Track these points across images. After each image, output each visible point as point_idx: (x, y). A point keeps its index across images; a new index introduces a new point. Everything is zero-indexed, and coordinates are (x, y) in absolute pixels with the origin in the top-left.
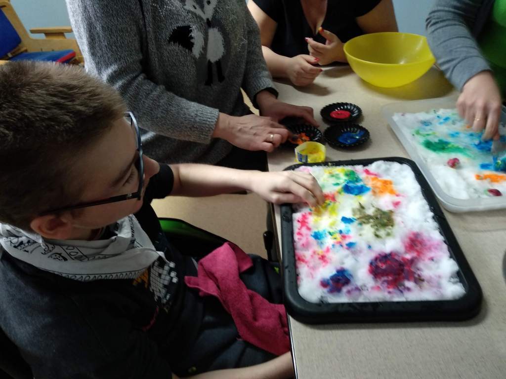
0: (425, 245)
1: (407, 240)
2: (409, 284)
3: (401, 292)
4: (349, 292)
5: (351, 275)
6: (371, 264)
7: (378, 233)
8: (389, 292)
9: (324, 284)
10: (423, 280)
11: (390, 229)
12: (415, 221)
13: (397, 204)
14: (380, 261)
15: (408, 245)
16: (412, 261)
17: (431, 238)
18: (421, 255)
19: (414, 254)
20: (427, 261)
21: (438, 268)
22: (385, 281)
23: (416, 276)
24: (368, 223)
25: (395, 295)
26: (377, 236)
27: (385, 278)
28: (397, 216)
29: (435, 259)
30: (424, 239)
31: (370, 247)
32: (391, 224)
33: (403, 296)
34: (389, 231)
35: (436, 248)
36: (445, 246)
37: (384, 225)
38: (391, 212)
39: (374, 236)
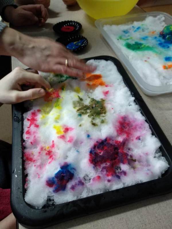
0: (132, 126)
1: (118, 124)
2: (124, 167)
3: (119, 177)
4: (73, 188)
5: (74, 169)
6: (91, 152)
7: (94, 122)
8: (109, 181)
9: (50, 183)
10: (135, 161)
11: (104, 117)
12: (122, 106)
13: (106, 93)
14: (98, 148)
15: (118, 129)
16: (124, 143)
17: (136, 119)
18: (130, 136)
19: (125, 136)
20: (135, 141)
21: (145, 146)
22: (104, 168)
23: (129, 157)
24: (86, 113)
25: (114, 183)
26: (94, 124)
27: (104, 165)
28: (108, 104)
29: (141, 138)
30: (131, 121)
31: (88, 136)
32: (104, 112)
33: (121, 181)
34: (103, 118)
35: (140, 128)
36: (147, 125)
37: (98, 114)
38: (103, 100)
39: (91, 125)
